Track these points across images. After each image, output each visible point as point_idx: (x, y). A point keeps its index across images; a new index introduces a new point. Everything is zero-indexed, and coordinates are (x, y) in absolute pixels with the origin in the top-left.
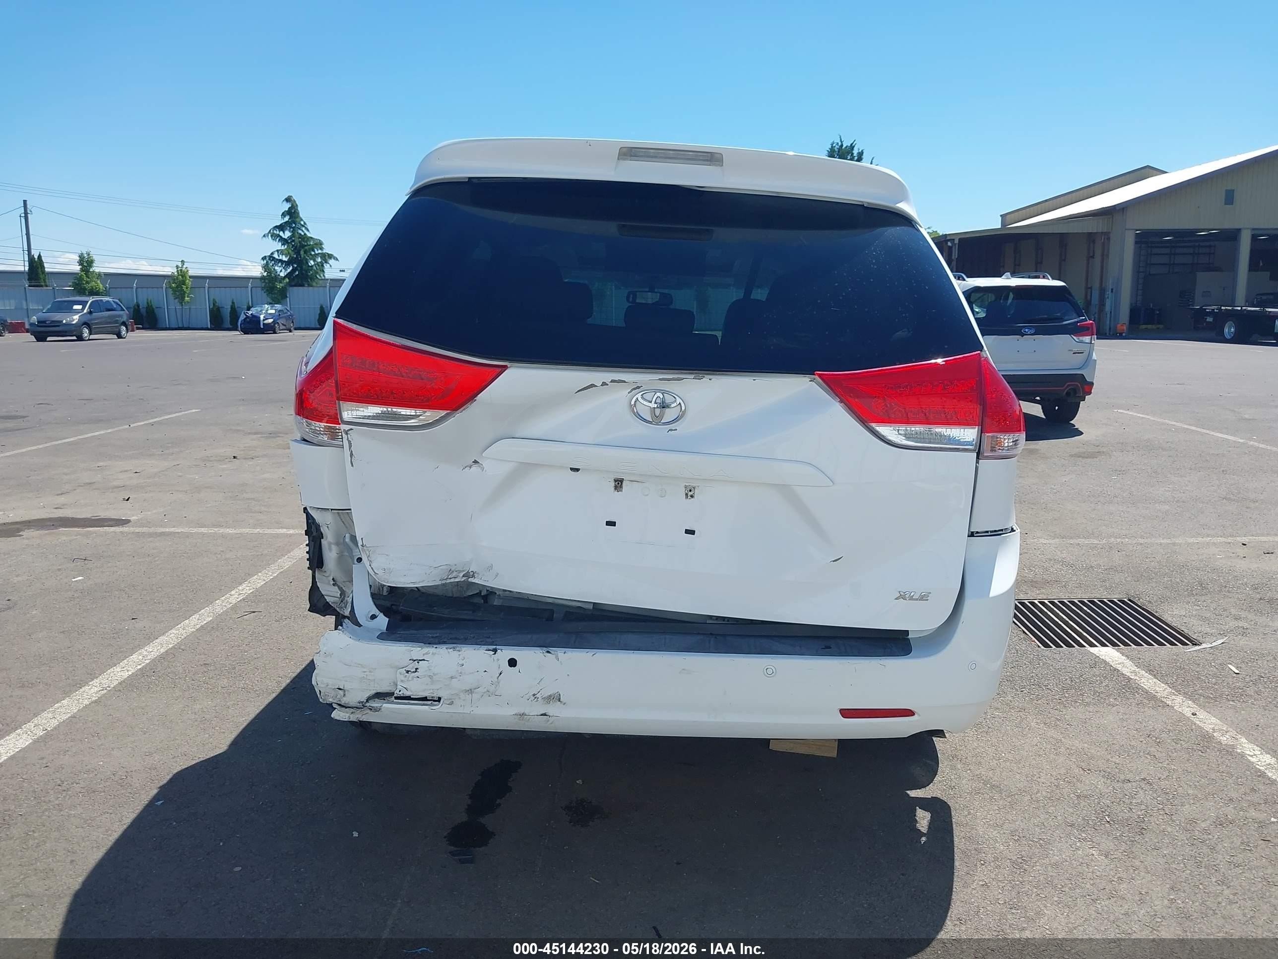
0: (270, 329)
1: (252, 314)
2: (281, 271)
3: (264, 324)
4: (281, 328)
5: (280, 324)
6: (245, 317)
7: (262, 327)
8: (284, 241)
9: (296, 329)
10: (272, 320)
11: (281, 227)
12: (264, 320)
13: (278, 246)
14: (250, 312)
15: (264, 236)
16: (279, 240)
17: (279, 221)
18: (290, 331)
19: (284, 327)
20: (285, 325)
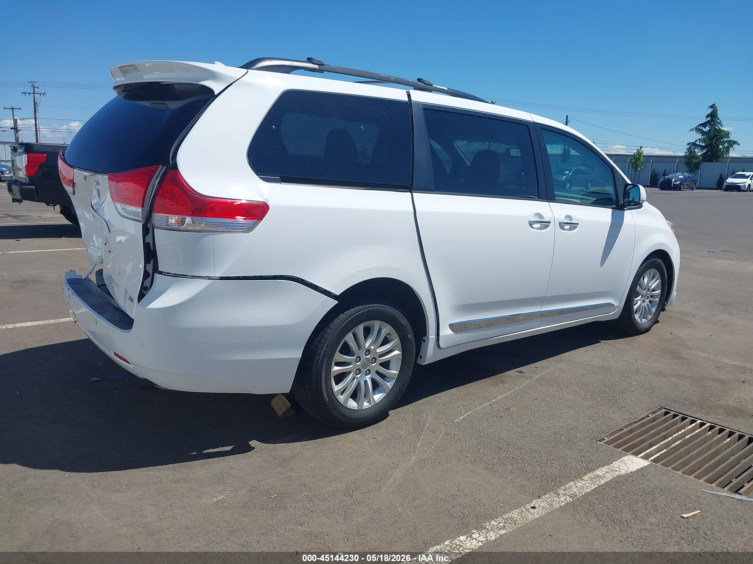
0: (677, 188)
1: (667, 178)
2: (699, 152)
3: (674, 184)
4: (685, 187)
5: (685, 185)
6: (664, 179)
7: (672, 186)
8: (703, 133)
9: (697, 188)
10: (679, 182)
11: (704, 125)
12: (674, 182)
13: (699, 136)
14: (667, 177)
15: (691, 130)
16: (701, 133)
17: (704, 120)
18: (692, 190)
19: (688, 187)
20: (689, 186)
